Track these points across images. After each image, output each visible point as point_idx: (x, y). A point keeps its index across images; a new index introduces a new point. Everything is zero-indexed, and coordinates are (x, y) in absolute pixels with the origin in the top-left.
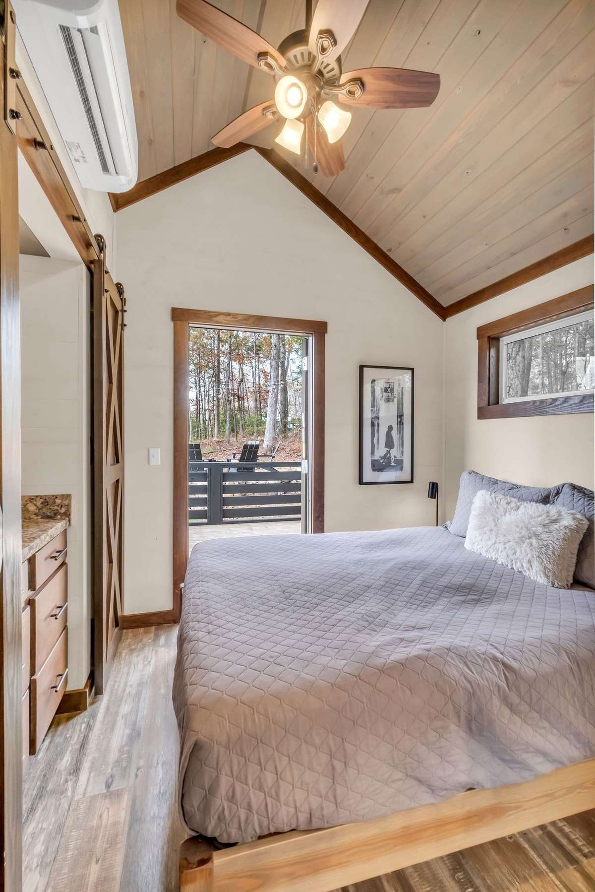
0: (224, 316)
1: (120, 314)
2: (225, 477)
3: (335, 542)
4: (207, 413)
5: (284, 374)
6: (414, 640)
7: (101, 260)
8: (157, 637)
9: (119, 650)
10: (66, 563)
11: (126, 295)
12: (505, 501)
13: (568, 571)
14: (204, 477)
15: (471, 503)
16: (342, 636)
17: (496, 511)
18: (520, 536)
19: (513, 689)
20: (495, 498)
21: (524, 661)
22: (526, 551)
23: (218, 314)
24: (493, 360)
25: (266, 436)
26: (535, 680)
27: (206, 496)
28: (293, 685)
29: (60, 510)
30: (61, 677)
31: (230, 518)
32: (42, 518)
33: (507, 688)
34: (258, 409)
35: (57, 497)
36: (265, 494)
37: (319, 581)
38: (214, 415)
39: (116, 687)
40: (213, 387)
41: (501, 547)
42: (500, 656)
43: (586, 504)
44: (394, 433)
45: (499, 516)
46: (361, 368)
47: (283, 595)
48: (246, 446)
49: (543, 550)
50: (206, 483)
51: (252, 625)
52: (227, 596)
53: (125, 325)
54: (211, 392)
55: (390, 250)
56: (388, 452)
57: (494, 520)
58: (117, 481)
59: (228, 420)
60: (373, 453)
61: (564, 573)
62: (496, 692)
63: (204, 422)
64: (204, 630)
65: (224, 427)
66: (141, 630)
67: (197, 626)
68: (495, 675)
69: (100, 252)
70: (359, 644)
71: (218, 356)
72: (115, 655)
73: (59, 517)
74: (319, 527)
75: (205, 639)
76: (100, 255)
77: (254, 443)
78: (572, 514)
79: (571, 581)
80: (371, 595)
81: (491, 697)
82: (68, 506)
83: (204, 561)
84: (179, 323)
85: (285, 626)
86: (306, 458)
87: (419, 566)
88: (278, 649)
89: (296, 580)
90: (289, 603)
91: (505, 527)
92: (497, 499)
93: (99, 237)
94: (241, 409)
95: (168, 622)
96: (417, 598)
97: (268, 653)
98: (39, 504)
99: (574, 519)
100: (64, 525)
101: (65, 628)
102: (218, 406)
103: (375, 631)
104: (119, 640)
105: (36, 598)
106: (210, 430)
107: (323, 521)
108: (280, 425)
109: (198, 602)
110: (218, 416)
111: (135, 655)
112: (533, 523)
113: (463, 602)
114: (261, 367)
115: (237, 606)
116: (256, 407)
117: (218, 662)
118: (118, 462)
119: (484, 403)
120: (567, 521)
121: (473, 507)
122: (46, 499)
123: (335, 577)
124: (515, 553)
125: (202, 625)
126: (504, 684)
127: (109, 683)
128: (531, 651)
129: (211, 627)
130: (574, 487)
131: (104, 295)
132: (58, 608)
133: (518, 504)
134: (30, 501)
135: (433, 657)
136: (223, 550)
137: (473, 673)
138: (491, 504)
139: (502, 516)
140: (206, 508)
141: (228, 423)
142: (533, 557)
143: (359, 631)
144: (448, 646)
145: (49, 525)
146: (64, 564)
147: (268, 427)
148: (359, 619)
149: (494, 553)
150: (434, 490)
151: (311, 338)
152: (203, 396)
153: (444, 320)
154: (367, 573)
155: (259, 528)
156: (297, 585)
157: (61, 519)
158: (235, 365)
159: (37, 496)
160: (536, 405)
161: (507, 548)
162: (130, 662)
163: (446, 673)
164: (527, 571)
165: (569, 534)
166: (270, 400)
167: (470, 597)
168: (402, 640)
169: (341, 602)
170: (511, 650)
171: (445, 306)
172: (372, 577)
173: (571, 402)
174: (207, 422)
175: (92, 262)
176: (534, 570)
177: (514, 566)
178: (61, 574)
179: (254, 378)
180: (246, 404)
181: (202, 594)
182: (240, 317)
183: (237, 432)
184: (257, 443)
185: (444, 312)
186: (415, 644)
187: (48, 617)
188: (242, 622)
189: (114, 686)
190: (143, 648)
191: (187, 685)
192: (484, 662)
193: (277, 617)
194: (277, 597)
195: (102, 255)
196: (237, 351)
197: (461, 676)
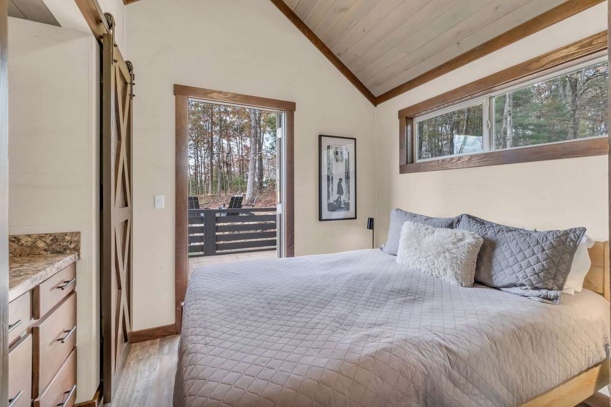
0: (217, 94)
1: (129, 86)
2: (218, 220)
3: (304, 263)
4: (203, 176)
5: (260, 148)
6: (378, 335)
7: (110, 35)
8: (161, 346)
9: (128, 361)
10: (75, 292)
11: (134, 72)
12: (425, 228)
13: (471, 274)
14: (201, 220)
15: (400, 230)
16: (321, 337)
17: (418, 236)
18: (437, 252)
19: (455, 367)
20: (417, 226)
21: (460, 344)
22: (441, 262)
23: (212, 92)
24: (409, 133)
25: (247, 191)
26: (469, 358)
27: (202, 234)
28: (284, 386)
29: (69, 246)
30: (68, 393)
31: (221, 250)
32: (51, 253)
33: (451, 368)
34: (242, 173)
35: (66, 235)
36: (247, 232)
37: (297, 293)
38: (209, 177)
39: (124, 394)
40: (208, 157)
41: (423, 260)
42: (442, 342)
43: (479, 227)
44: (343, 184)
45: (421, 239)
46: (320, 137)
47: (268, 307)
48: (233, 198)
49: (454, 261)
50: (202, 225)
51: (244, 334)
52: (221, 311)
53: (134, 96)
54: (206, 160)
55: (339, 54)
56: (339, 197)
57: (417, 241)
58: (126, 221)
59: (219, 180)
60: (328, 198)
61: (469, 276)
62: (444, 372)
63: (201, 181)
64: (201, 342)
65: (216, 186)
66: (148, 342)
67: (195, 338)
68: (441, 357)
69: (110, 28)
70: (336, 343)
71: (212, 134)
72: (123, 366)
73: (68, 251)
74: (291, 252)
75: (202, 351)
76: (109, 31)
77: (239, 196)
78: (472, 234)
79: (473, 281)
80: (337, 301)
81: (441, 375)
82: (78, 242)
83: (201, 283)
84: (179, 96)
85: (272, 332)
86: (280, 203)
87: (369, 277)
88: (269, 353)
89: (278, 294)
90: (274, 312)
91: (426, 246)
92: (419, 226)
93: (108, 15)
94: (229, 172)
95: (172, 334)
96: (372, 301)
97: (260, 358)
98: (48, 241)
99: (474, 238)
100: (73, 259)
101: (74, 348)
102: (212, 171)
103: (346, 330)
104: (128, 352)
105: (40, 326)
106: (205, 188)
107: (293, 248)
108: (258, 185)
109: (196, 317)
110: (212, 178)
111: (142, 364)
112: (446, 242)
113: (405, 301)
114: (243, 143)
115: (231, 319)
116: (240, 172)
117: (215, 371)
118: (126, 205)
119: (404, 163)
120: (469, 239)
121: (402, 233)
122: (55, 237)
123: (308, 289)
124: (434, 264)
125: (200, 338)
126: (448, 365)
127: (117, 391)
128: (463, 336)
129: (208, 339)
130: (469, 217)
131: (113, 64)
132: (66, 332)
133: (434, 229)
134: (40, 239)
135: (396, 348)
136: (218, 273)
137: (425, 357)
138: (414, 230)
139: (422, 238)
140: (203, 243)
141: (219, 183)
142: (447, 265)
143: (334, 332)
144: (405, 338)
145: (58, 259)
146: (73, 292)
147: (249, 186)
148: (332, 321)
149: (418, 265)
150: (371, 224)
151: (283, 114)
152: (200, 163)
153: (376, 106)
154: (332, 284)
155: (244, 256)
156: (279, 297)
157: (71, 253)
158: (225, 141)
159: (46, 234)
160: (439, 163)
161: (428, 261)
162: (137, 371)
163: (407, 361)
164: (443, 276)
165: (471, 249)
166: (250, 166)
167: (408, 298)
168: (369, 336)
169: (316, 308)
170: (449, 336)
171: (376, 96)
172: (337, 287)
173: (463, 160)
174: (203, 182)
175: (101, 37)
176: (448, 275)
177: (433, 273)
178: (69, 303)
179: (238, 150)
180: (233, 169)
181: (199, 311)
182: (230, 95)
183: (226, 189)
184: (242, 196)
185: (376, 101)
186: (379, 338)
187: (54, 341)
188: (236, 332)
189: (122, 393)
190: (149, 358)
191: (186, 396)
192: (433, 348)
193: (265, 325)
194: (264, 308)
195: (111, 31)
196: (225, 131)
197: (418, 362)
